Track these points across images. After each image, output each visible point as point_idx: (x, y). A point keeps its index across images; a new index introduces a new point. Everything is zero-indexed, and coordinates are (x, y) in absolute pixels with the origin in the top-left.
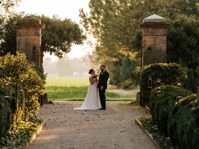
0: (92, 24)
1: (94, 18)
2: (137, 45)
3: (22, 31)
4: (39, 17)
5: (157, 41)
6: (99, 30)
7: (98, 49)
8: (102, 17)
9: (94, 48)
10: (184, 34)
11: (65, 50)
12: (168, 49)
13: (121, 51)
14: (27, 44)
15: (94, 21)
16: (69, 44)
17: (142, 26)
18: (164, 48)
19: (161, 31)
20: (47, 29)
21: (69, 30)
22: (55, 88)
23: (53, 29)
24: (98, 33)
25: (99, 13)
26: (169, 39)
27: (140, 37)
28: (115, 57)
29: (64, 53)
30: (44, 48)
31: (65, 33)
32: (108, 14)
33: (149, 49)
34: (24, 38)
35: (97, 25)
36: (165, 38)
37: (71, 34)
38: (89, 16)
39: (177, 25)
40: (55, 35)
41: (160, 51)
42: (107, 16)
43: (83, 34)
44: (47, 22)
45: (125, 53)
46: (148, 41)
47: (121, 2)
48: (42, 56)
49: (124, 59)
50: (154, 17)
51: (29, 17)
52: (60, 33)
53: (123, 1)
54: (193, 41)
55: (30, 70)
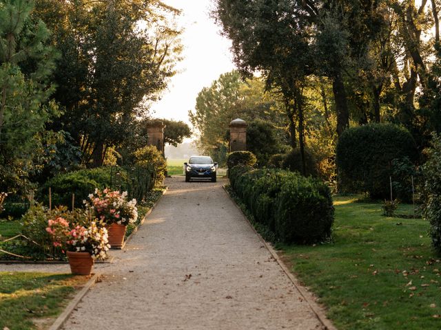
0: (198, 121)
1: (199, 117)
2: (227, 138)
3: (150, 130)
4: (161, 120)
5: (240, 136)
6: (203, 125)
7: (202, 139)
8: (205, 116)
9: (199, 137)
10: (258, 131)
11: (179, 142)
12: (247, 141)
13: (218, 141)
14: (154, 138)
15: (199, 119)
16: (182, 137)
17: (230, 126)
18: (245, 140)
19: (243, 129)
20: (167, 127)
21: (182, 128)
22: (172, 167)
23: (171, 128)
24: (202, 127)
25: (203, 114)
26: (248, 134)
27: (229, 133)
28: (215, 145)
29: (178, 144)
30: (165, 141)
31: (179, 130)
32: (209, 114)
33: (235, 141)
34: (152, 134)
35: (201, 122)
36: (245, 134)
37: (183, 131)
38: (196, 115)
39: (253, 125)
40: (172, 132)
41: (242, 142)
42: (209, 116)
43: (191, 131)
44: (167, 123)
45: (222, 142)
46: (234, 136)
47: (219, 105)
48: (164, 145)
49: (221, 146)
50: (238, 120)
51: (155, 120)
52: (176, 130)
53: (220, 105)
54: (264, 135)
55: (159, 156)
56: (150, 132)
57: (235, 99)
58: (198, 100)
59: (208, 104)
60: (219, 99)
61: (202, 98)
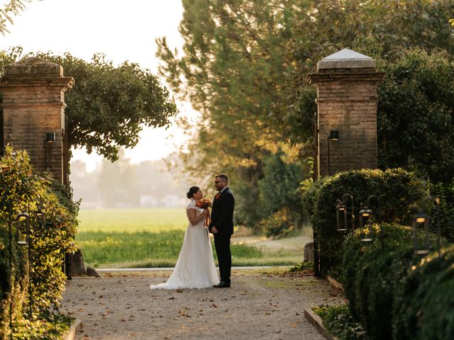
0: (189, 75)
1: (194, 61)
2: (304, 125)
3: (17, 96)
4: (59, 60)
5: (354, 115)
6: (206, 89)
7: (203, 136)
8: (212, 58)
9: (195, 131)
10: (421, 96)
11: (123, 141)
12: (381, 135)
13: (260, 143)
14: (30, 128)
15: (194, 68)
16: (134, 125)
17: (316, 78)
18: (372, 132)
19: (363, 90)
20: (78, 88)
21: (134, 92)
22: (100, 236)
23: (95, 89)
24: (203, 97)
25: (205, 48)
26: (381, 109)
27: (310, 107)
28: (247, 156)
30: (72, 138)
32: (227, 50)
33: (335, 134)
34: (23, 112)
35: (201, 78)
36: (372, 108)
37: (139, 99)
38: (181, 55)
39: (401, 75)
40: (98, 103)
41: (362, 139)
42: (226, 56)
44: (77, 71)
45: (272, 147)
46: (331, 115)
47: (260, 20)
48: (68, 156)
49: (269, 161)
50: (345, 55)
51: (33, 60)
52: (112, 98)
53: (264, 17)
54: (441, 113)
55: (42, 192)
56: (13, 106)
58: (188, 1)
59: (224, 16)
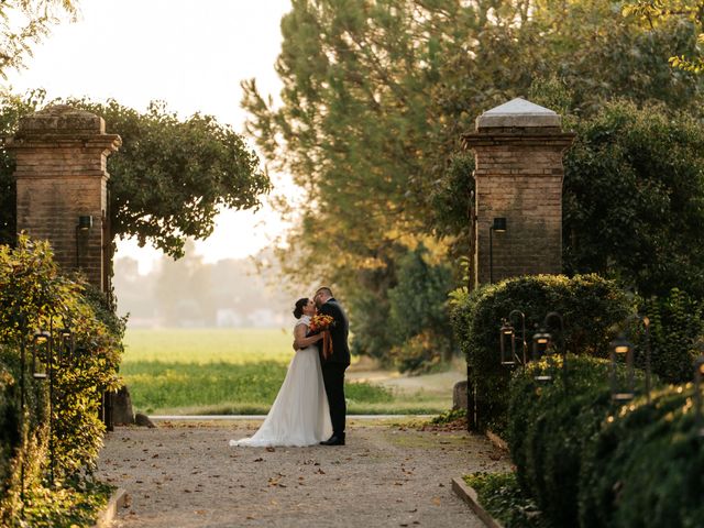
0: (289, 134)
1: (296, 113)
2: (456, 210)
3: (37, 161)
4: (99, 110)
5: (529, 195)
6: (314, 155)
7: (310, 224)
8: (323, 109)
9: (297, 216)
10: (626, 170)
11: (192, 229)
12: (568, 225)
13: (393, 235)
14: (55, 208)
15: (296, 125)
16: (207, 206)
17: (474, 141)
18: (554, 220)
19: (543, 159)
20: (127, 151)
21: (208, 157)
22: (157, 368)
23: (151, 151)
24: (310, 166)
25: (313, 95)
26: (569, 187)
27: (465, 183)
28: (373, 254)
30: (117, 224)
31: (194, 166)
32: (345, 98)
33: (500, 223)
34: (45, 184)
35: (307, 138)
36: (555, 185)
37: (215, 168)
38: (277, 105)
39: (599, 138)
40: (155, 173)
41: (541, 231)
42: (343, 108)
43: (258, 171)
44: (126, 126)
45: (410, 241)
46: (495, 194)
47: (394, 56)
48: (110, 249)
49: (405, 261)
50: (517, 108)
51: (62, 109)
52: (175, 166)
53: (399, 51)
54: (656, 194)
55: (70, 302)
56: (31, 176)
57: (475, 25)
58: (290, 26)
59: (342, 49)
60: (393, 25)
61: (310, 18)
